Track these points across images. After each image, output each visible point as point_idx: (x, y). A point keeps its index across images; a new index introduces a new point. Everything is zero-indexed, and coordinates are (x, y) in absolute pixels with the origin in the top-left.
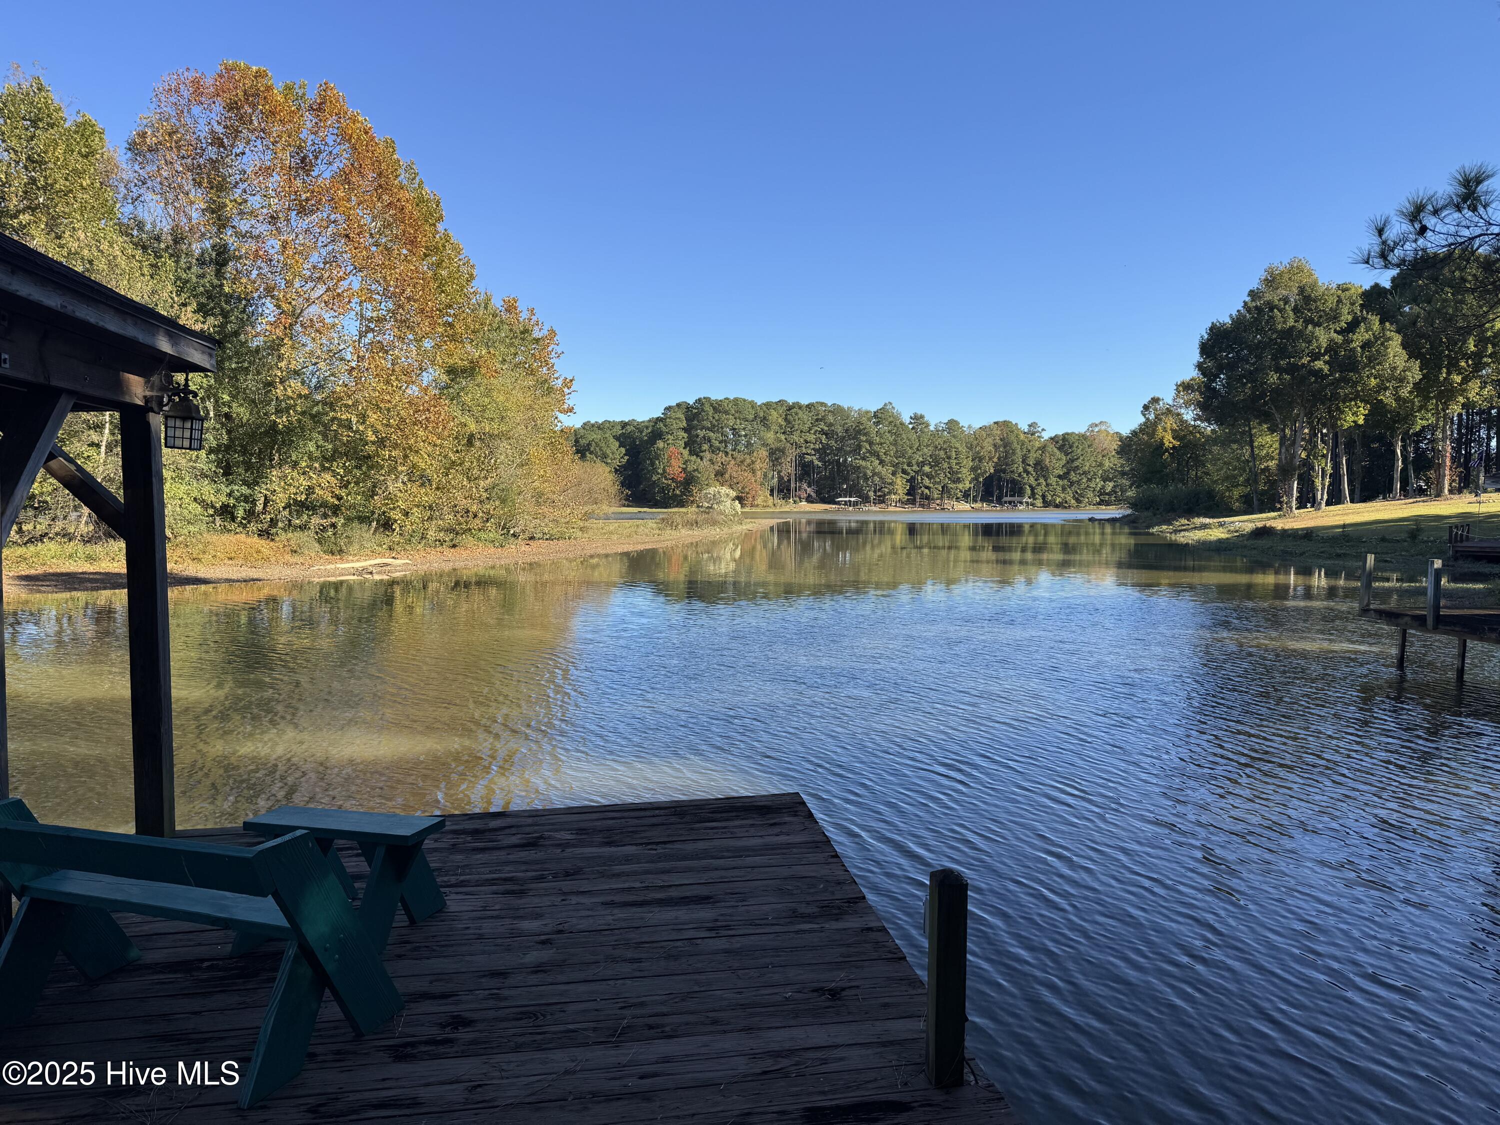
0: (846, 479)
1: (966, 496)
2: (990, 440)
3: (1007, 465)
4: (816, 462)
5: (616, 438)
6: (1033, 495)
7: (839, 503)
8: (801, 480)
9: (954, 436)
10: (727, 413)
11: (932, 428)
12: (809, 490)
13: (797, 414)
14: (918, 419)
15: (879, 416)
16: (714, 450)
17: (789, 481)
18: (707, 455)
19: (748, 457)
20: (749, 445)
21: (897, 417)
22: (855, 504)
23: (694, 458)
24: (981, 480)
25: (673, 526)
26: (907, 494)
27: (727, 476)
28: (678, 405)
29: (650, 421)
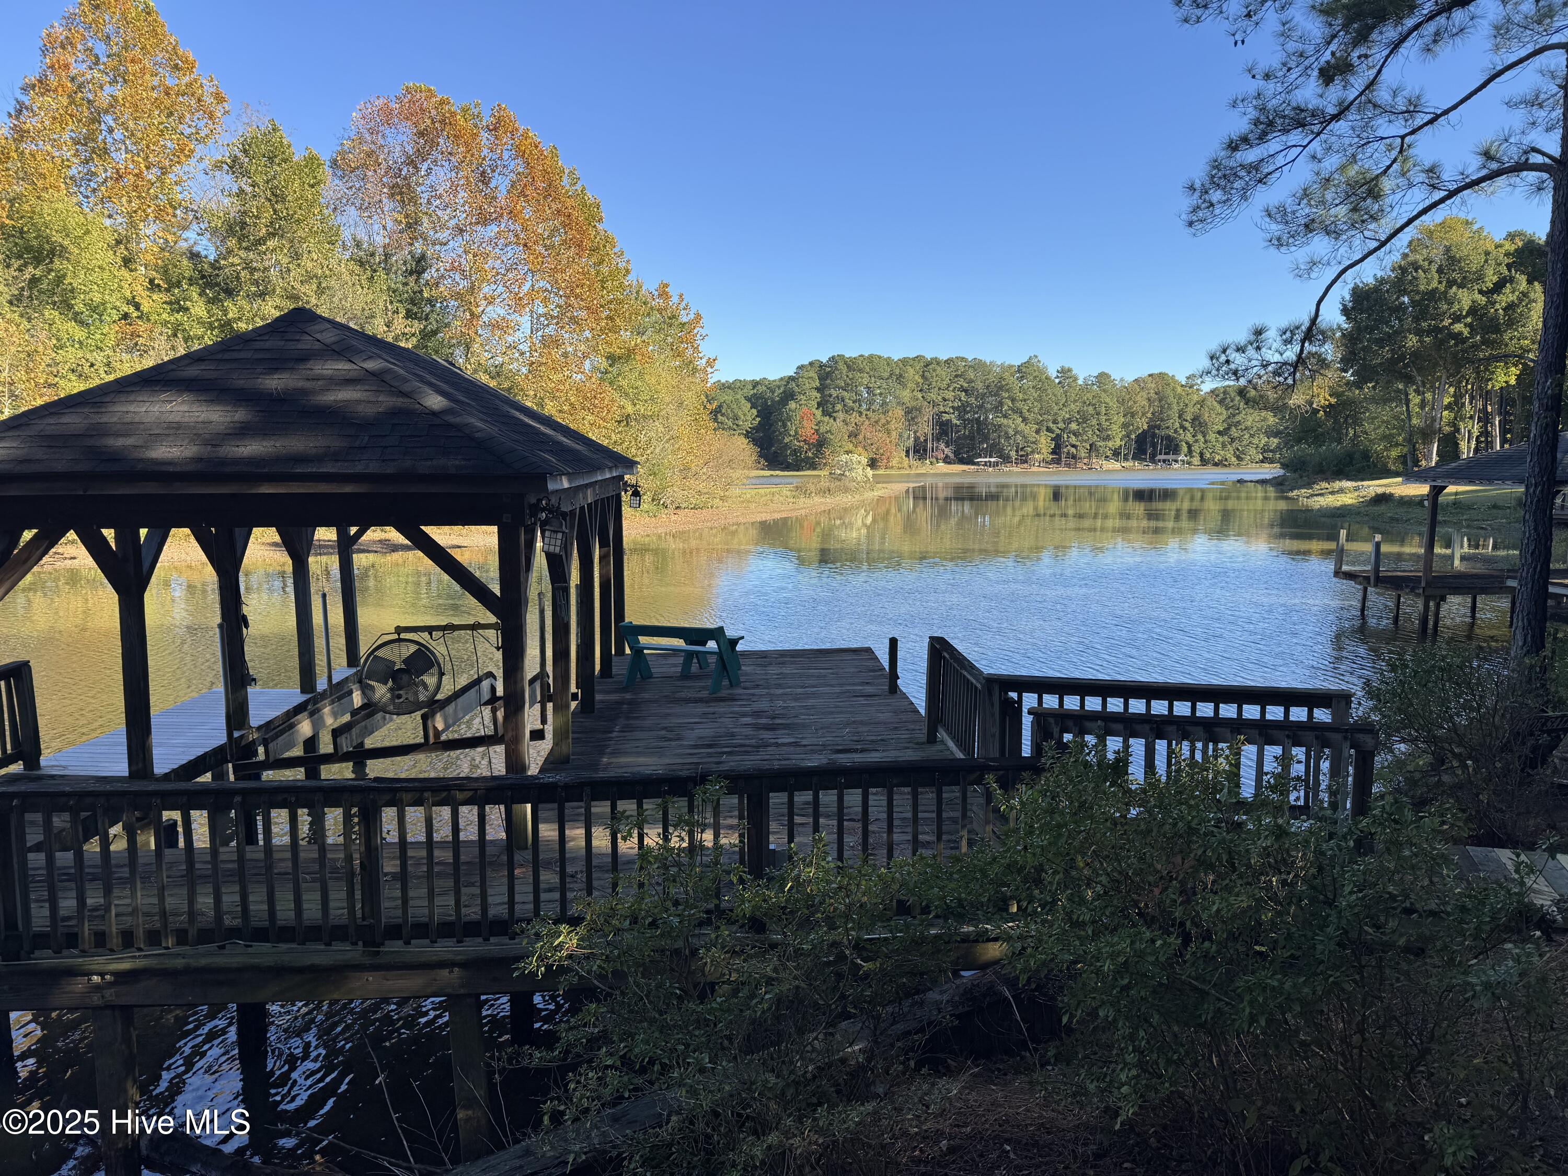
0: (986, 438)
1: (1116, 453)
2: (1144, 394)
3: (1162, 420)
4: (955, 421)
5: (748, 399)
6: (1190, 452)
7: (978, 464)
8: (938, 440)
9: (1104, 391)
10: (861, 371)
11: (1080, 382)
12: (946, 450)
13: (934, 370)
14: (1065, 372)
15: (1023, 371)
16: (848, 410)
17: (926, 441)
18: (841, 416)
19: (882, 416)
20: (884, 403)
21: (1042, 371)
22: (996, 464)
23: (826, 419)
24: (1133, 437)
25: (807, 494)
26: (1052, 453)
27: (861, 437)
28: (811, 364)
29: (781, 379)
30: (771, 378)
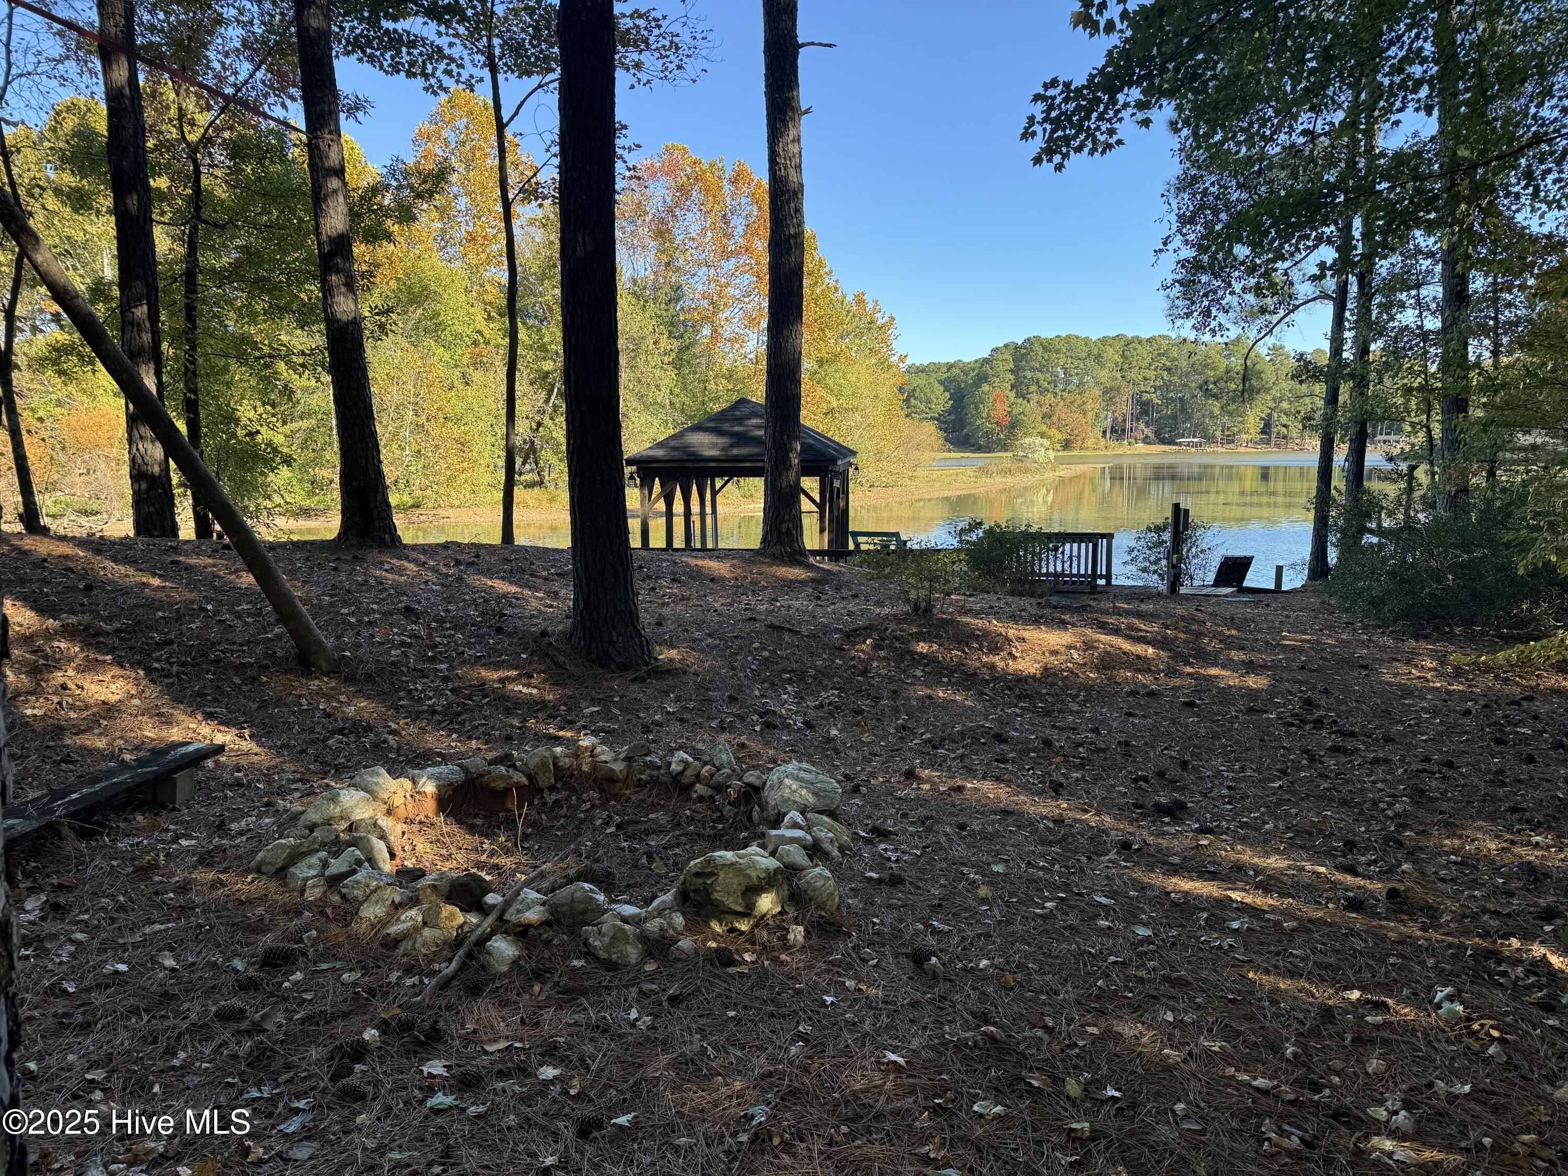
0: (1190, 418)
4: (1156, 401)
5: (941, 382)
7: (1180, 444)
8: (1138, 420)
10: (1057, 352)
11: (1293, 361)
12: (1146, 430)
13: (1135, 349)
14: (1276, 352)
15: (1231, 348)
16: (1042, 391)
17: (1124, 421)
18: (1035, 397)
19: (1078, 397)
20: (1081, 383)
22: (1200, 444)
23: (1020, 400)
25: (989, 474)
26: (1260, 433)
27: (1055, 418)
28: (1006, 346)
29: (976, 361)
30: (966, 360)
